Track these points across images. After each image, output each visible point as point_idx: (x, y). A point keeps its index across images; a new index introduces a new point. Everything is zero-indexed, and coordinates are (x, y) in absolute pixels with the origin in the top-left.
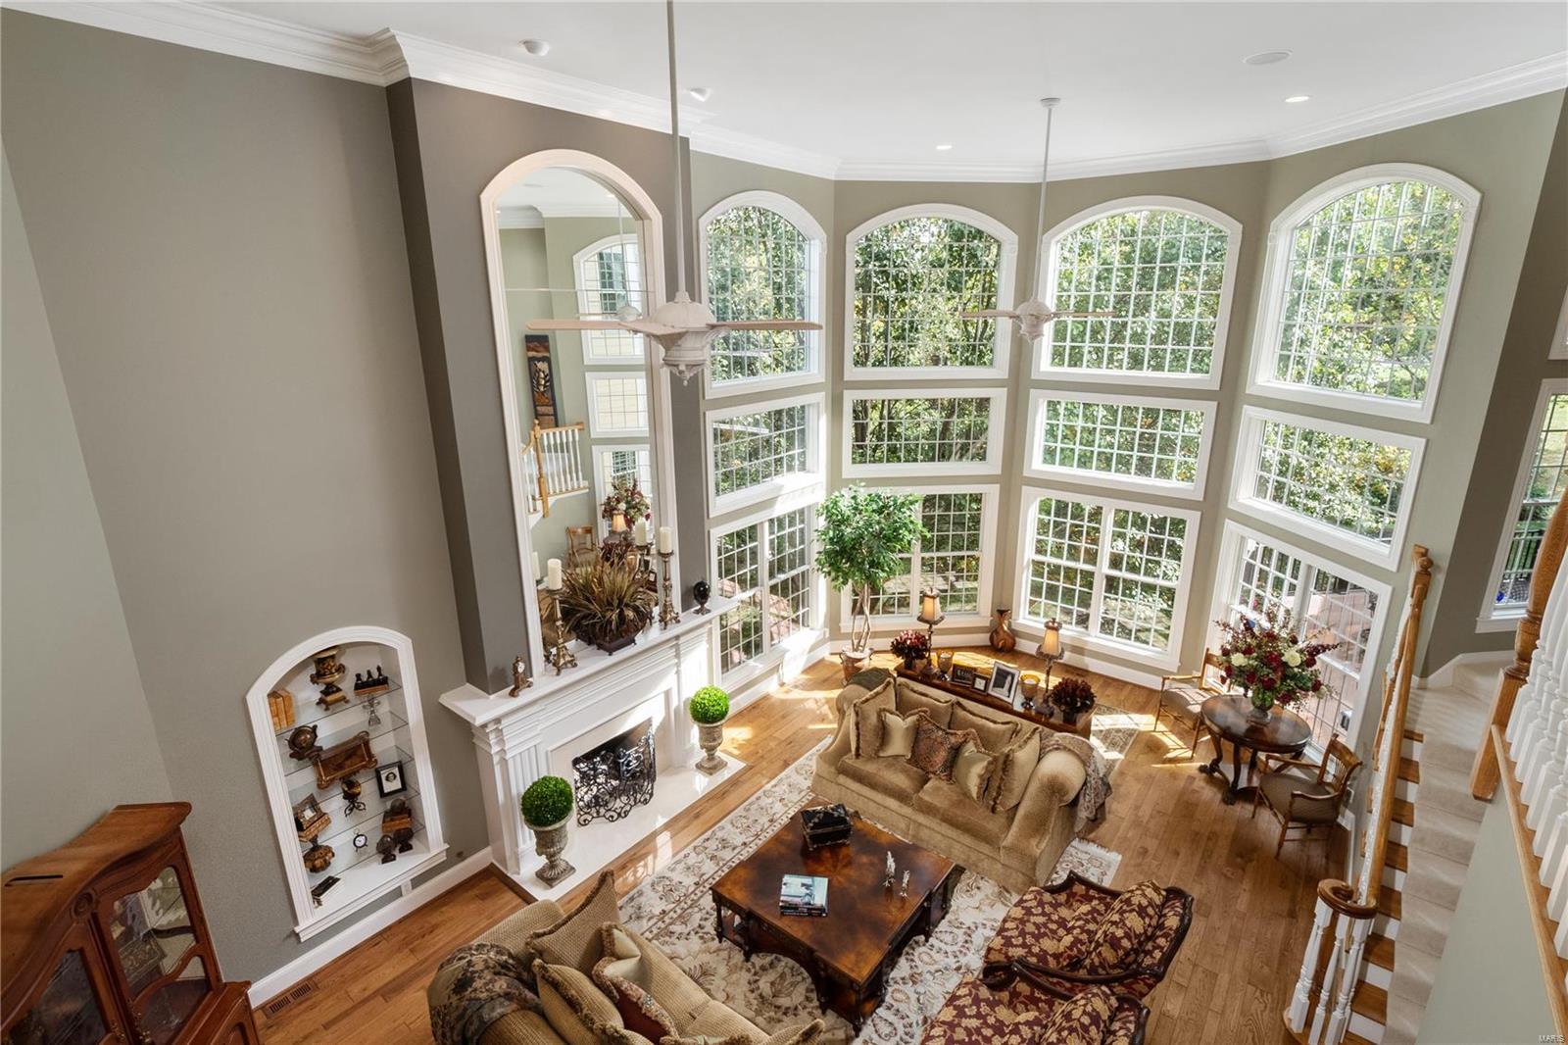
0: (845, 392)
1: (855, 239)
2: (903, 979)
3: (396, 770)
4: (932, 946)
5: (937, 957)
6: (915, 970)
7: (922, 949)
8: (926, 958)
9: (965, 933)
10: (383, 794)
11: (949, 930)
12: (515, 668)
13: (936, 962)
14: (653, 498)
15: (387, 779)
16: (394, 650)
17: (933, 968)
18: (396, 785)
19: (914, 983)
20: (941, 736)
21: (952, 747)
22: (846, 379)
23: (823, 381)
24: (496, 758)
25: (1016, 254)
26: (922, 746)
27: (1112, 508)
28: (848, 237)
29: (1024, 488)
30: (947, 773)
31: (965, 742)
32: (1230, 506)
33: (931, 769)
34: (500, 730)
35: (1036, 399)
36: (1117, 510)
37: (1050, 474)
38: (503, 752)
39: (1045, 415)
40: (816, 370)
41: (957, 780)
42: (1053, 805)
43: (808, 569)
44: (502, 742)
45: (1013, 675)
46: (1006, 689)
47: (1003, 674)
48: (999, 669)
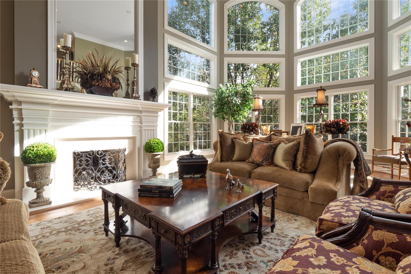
0: (225, 58)
1: (227, 5)
2: (239, 265)
4: (265, 246)
5: (268, 252)
6: (251, 260)
7: (256, 247)
8: (259, 252)
9: (290, 240)
11: (277, 238)
12: (32, 74)
13: (268, 256)
17: (266, 259)
19: (248, 268)
20: (265, 144)
21: (271, 147)
22: (225, 53)
23: (216, 52)
24: (16, 128)
25: (285, 11)
26: (255, 150)
27: (332, 95)
28: (225, 4)
29: (295, 95)
30: (270, 161)
31: (279, 144)
32: (389, 75)
33: (261, 160)
34: (20, 111)
35: (297, 61)
36: (334, 95)
37: (304, 87)
38: (21, 125)
39: (300, 67)
40: (213, 47)
41: (276, 164)
42: (340, 165)
43: (211, 124)
44: (21, 119)
45: (301, 127)
46: (298, 134)
47: (295, 129)
48: (293, 127)
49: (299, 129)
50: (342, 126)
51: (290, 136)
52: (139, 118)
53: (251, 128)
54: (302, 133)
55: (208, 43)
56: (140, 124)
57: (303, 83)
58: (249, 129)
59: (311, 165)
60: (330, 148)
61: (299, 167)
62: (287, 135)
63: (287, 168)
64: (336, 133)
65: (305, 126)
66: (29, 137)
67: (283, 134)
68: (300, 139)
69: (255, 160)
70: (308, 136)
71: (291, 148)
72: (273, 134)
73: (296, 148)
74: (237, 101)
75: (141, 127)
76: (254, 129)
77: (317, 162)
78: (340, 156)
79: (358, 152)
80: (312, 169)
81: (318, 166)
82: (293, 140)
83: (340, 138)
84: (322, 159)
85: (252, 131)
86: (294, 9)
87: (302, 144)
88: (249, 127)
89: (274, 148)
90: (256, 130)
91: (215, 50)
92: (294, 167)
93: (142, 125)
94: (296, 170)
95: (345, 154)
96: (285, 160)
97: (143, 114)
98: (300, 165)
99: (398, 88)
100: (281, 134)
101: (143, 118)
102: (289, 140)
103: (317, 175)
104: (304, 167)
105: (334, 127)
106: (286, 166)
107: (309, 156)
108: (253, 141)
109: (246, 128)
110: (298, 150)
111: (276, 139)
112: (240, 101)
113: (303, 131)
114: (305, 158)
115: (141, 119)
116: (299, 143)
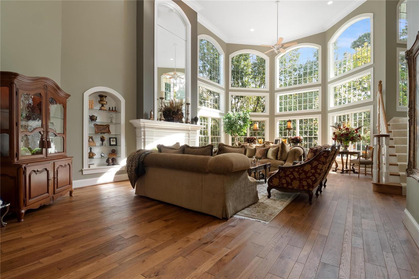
0: (229, 92)
1: (231, 56)
3: (115, 139)
10: (110, 145)
12: (151, 114)
14: (185, 82)
15: (112, 141)
16: (121, 101)
18: (114, 143)
20: (262, 149)
21: (266, 150)
22: (229, 89)
23: (224, 88)
24: (143, 140)
25: (269, 62)
26: (258, 152)
27: (298, 119)
28: (230, 56)
29: (275, 118)
30: (265, 157)
31: (269, 148)
32: (329, 110)
33: (261, 156)
34: (144, 131)
35: (277, 95)
36: (300, 120)
37: (282, 113)
38: (144, 139)
39: (279, 100)
40: (222, 85)
41: (268, 158)
42: (296, 157)
43: (220, 137)
44: (144, 136)
45: (280, 140)
46: (278, 143)
47: (276, 141)
48: (275, 140)
49: (279, 141)
50: (299, 140)
51: (274, 145)
52: (188, 135)
53: (252, 140)
54: (280, 143)
55: (219, 82)
56: (188, 138)
57: (281, 110)
58: (251, 141)
59: (284, 158)
60: (292, 150)
61: (279, 158)
62: (272, 144)
63: (273, 159)
64: (296, 143)
65: (282, 140)
66: (147, 145)
67: (270, 144)
68: (279, 146)
69: (258, 156)
70: (283, 145)
71: (275, 150)
72: (266, 144)
73: (278, 150)
74: (241, 123)
75: (189, 139)
76: (254, 141)
77: (287, 156)
78: (296, 153)
79: (304, 151)
80: (284, 159)
81: (287, 157)
82: (276, 146)
83: (298, 145)
84: (289, 155)
85: (252, 142)
86: (275, 61)
87: (280, 148)
88: (251, 140)
89: (267, 150)
90: (255, 142)
91: (224, 87)
92: (277, 158)
93: (190, 139)
94: (278, 160)
95: (298, 152)
96: (272, 156)
97: (191, 132)
98: (279, 157)
99: (333, 117)
100: (269, 144)
101: (190, 134)
102: (274, 147)
103: (286, 162)
104: (281, 158)
105: (295, 140)
106: (273, 158)
107: (283, 153)
108: (256, 147)
109: (249, 140)
110: (278, 151)
111: (267, 146)
112: (243, 124)
113: (281, 142)
114: (281, 154)
115: (189, 135)
116: (279, 148)
